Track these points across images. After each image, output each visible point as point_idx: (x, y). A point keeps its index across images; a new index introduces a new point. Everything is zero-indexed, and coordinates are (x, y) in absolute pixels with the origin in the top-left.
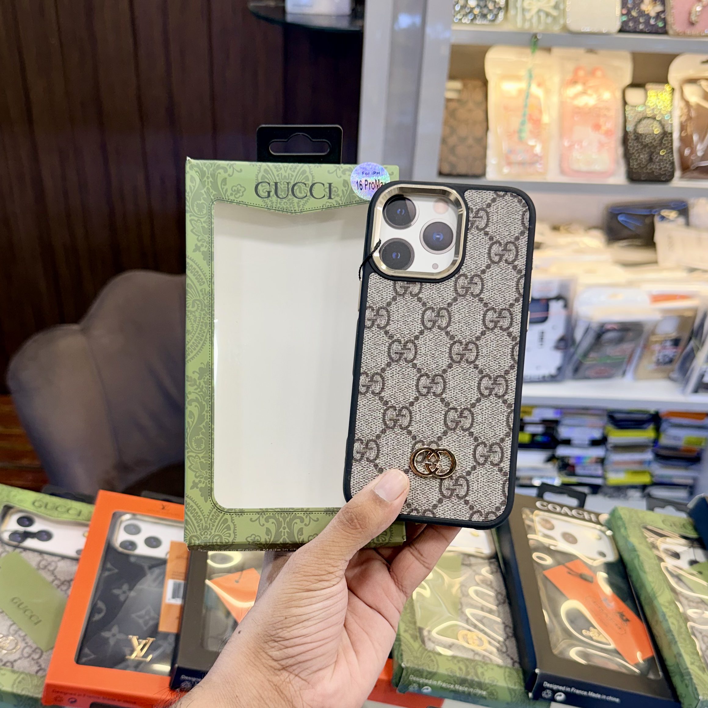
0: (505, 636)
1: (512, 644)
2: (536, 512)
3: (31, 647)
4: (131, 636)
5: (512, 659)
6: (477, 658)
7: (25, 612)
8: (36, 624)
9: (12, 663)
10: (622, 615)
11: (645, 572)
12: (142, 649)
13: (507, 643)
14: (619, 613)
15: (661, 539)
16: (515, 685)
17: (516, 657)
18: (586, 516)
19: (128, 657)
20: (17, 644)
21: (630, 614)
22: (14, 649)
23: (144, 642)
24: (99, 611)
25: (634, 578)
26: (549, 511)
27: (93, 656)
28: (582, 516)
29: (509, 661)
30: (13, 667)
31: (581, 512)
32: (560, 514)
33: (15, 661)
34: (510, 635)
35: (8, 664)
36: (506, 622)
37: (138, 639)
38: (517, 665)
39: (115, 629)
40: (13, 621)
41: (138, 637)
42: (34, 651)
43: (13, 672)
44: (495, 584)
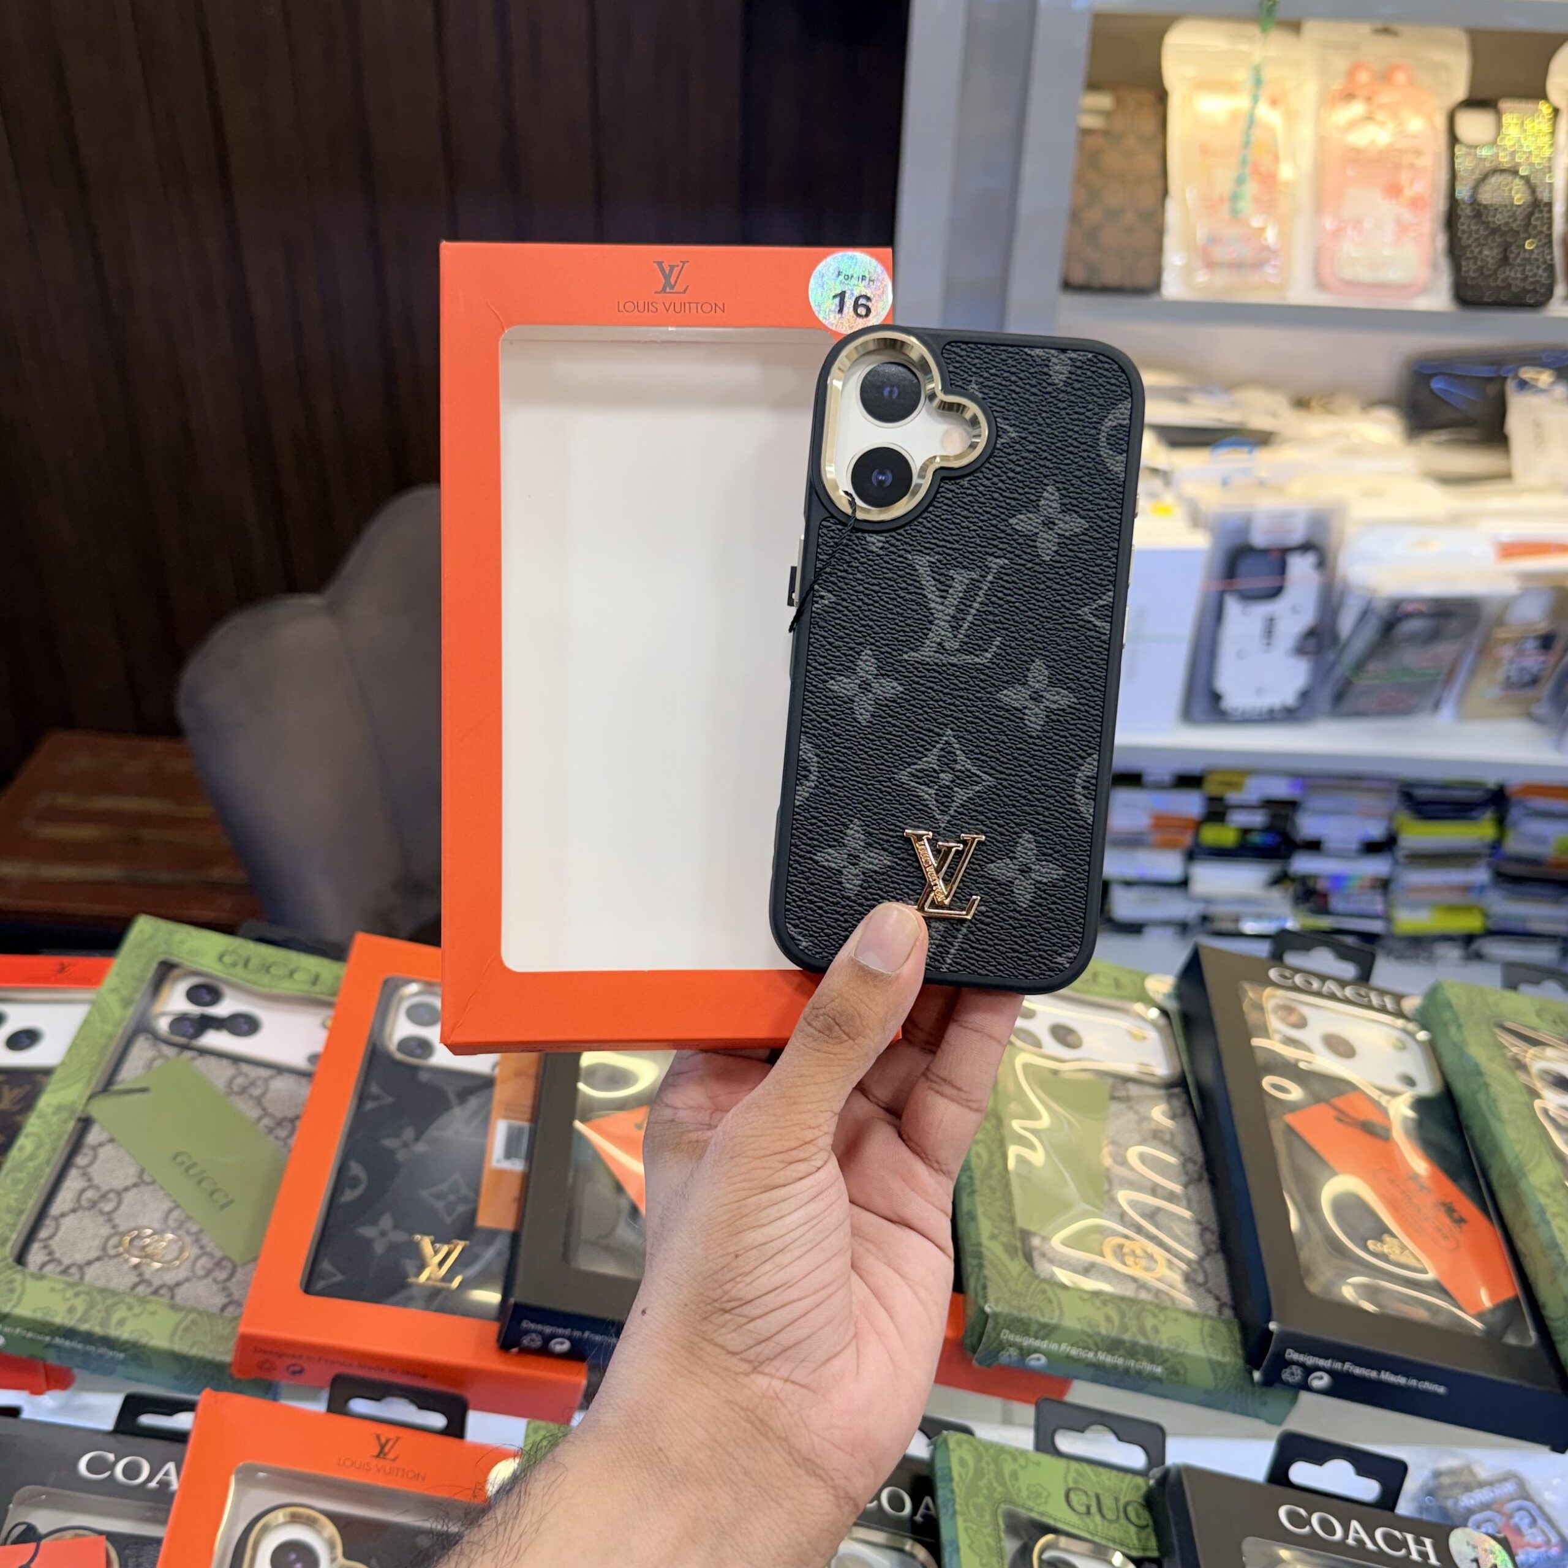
0: (1202, 1250)
1: (1217, 1266)
2: (1268, 991)
3: (211, 1255)
4: (418, 1237)
5: (1217, 1298)
6: (1143, 1295)
7: (200, 1182)
8: (222, 1207)
9: (172, 1289)
10: (1450, 1210)
11: (1501, 1120)
12: (441, 1263)
13: (1207, 1264)
14: (1444, 1204)
15: (1533, 1051)
16: (1224, 1355)
17: (1225, 1295)
18: (1375, 1000)
19: (412, 1280)
20: (182, 1250)
21: (1467, 1207)
22: (177, 1259)
23: (445, 1249)
24: (355, 1183)
25: (1476, 1132)
26: (1296, 989)
27: (339, 1278)
28: (1366, 999)
29: (1211, 1304)
30: (172, 1297)
31: (1363, 991)
32: (1318, 994)
33: (178, 1284)
34: (1213, 1247)
35: (163, 1291)
36: (1204, 1220)
37: (433, 1243)
38: (1228, 1313)
39: (386, 1221)
40: (175, 1201)
41: (432, 1238)
42: (218, 1264)
43: (174, 1307)
44: (1180, 1140)
